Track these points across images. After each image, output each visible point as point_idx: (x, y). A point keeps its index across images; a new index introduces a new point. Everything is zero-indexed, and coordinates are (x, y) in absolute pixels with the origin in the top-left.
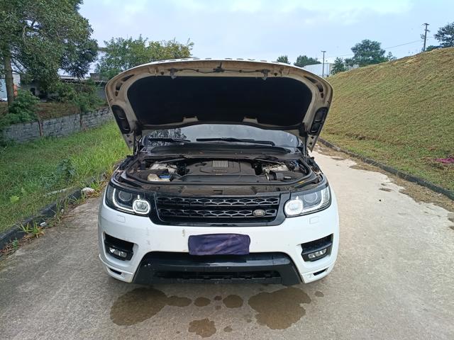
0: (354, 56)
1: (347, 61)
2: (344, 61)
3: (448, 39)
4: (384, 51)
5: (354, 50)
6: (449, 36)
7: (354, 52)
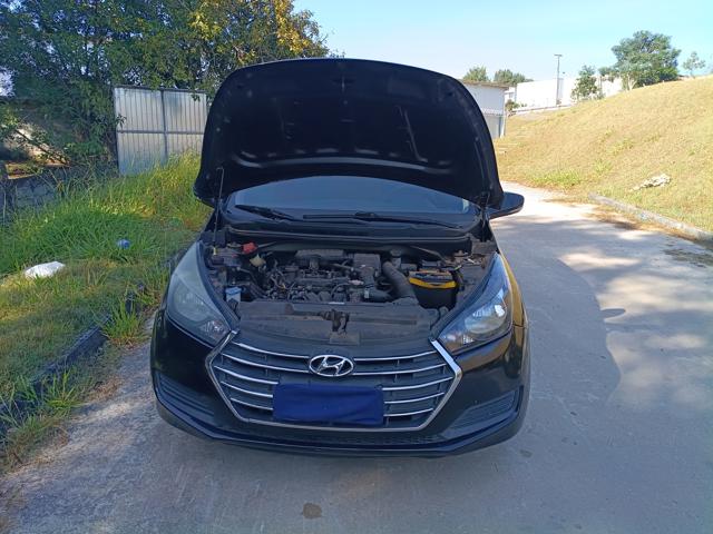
0: (617, 61)
2: (597, 73)
4: (680, 51)
5: (616, 50)
7: (619, 55)
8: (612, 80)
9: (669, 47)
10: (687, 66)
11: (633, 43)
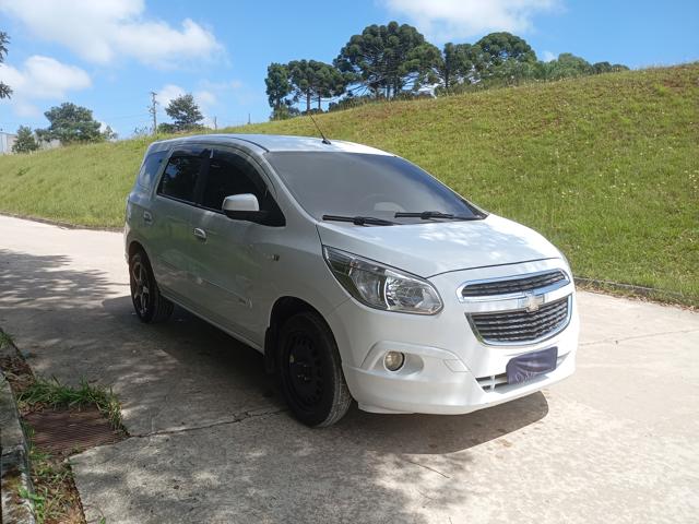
0: (50, 125)
4: (99, 124)
5: (50, 116)
7: (51, 120)
8: (49, 141)
9: (90, 119)
11: (62, 111)
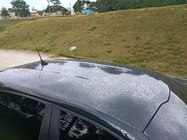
0: (13, 7)
1: (10, 9)
2: (7, 10)
3: (55, 3)
5: (12, 3)
6: (55, 2)
7: (12, 5)
8: (12, 12)
9: (26, 4)
10: (33, 10)
